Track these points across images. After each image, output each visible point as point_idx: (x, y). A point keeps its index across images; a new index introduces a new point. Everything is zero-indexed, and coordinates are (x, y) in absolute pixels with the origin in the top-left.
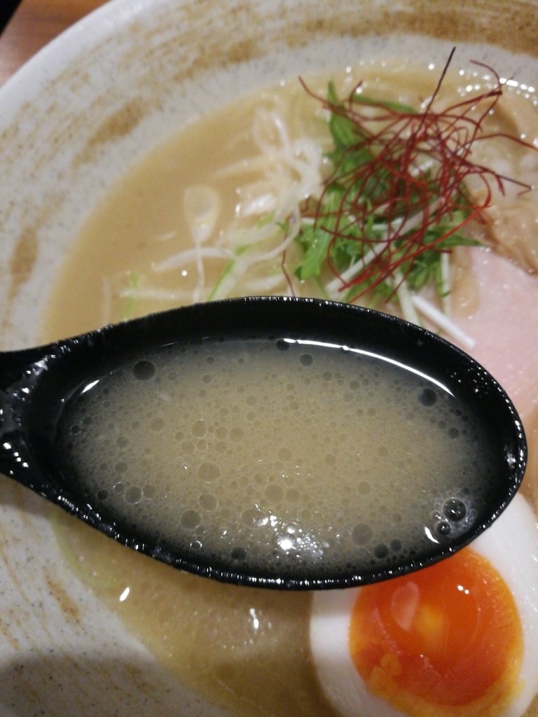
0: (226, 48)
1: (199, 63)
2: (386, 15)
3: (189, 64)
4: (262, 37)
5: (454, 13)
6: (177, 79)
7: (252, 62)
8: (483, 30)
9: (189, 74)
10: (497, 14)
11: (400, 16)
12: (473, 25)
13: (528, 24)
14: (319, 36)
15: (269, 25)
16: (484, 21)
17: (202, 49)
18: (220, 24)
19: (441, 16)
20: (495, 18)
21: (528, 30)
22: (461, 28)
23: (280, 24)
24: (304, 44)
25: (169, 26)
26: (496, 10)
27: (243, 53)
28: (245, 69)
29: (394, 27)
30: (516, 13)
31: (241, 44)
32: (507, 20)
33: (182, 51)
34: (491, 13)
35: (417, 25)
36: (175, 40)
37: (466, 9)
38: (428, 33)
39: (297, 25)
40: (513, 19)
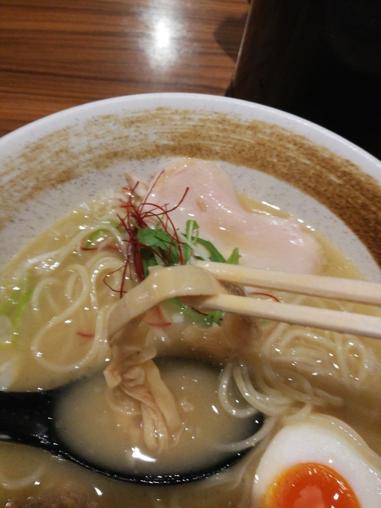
0: (54, 176)
1: (36, 188)
2: (157, 146)
3: (29, 190)
4: (77, 166)
5: (199, 144)
6: (22, 201)
7: (73, 181)
8: (217, 153)
9: (30, 196)
10: (224, 145)
11: (166, 147)
12: (211, 150)
13: (243, 150)
14: (115, 161)
15: (82, 158)
16: (218, 149)
17: (38, 179)
18: (48, 162)
19: (191, 146)
20: (224, 147)
21: (243, 153)
22: (204, 152)
23: (88, 156)
24: (106, 167)
25: (13, 169)
26: (224, 143)
27: (66, 177)
28: (67, 186)
29: (163, 153)
30: (236, 144)
31: (64, 172)
32: (231, 148)
33: (23, 183)
34: (221, 144)
35: (177, 151)
36: (17, 177)
37: (205, 142)
38: (185, 155)
39: (100, 156)
40: (234, 148)
